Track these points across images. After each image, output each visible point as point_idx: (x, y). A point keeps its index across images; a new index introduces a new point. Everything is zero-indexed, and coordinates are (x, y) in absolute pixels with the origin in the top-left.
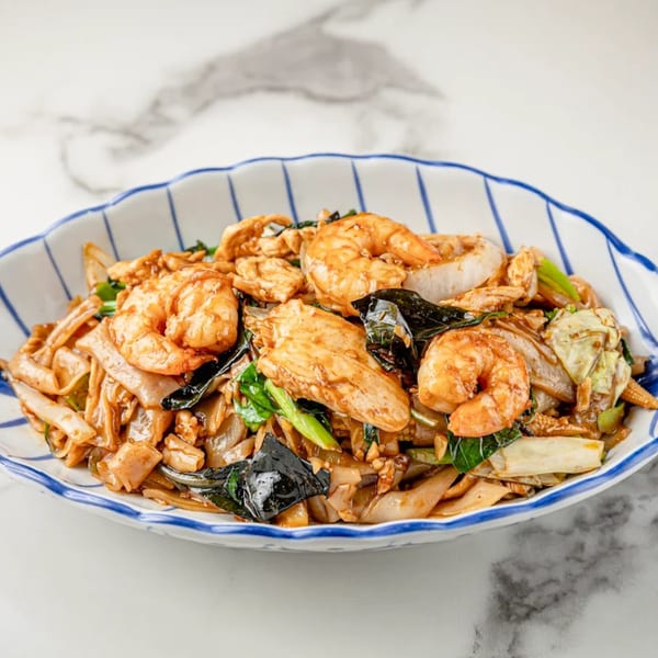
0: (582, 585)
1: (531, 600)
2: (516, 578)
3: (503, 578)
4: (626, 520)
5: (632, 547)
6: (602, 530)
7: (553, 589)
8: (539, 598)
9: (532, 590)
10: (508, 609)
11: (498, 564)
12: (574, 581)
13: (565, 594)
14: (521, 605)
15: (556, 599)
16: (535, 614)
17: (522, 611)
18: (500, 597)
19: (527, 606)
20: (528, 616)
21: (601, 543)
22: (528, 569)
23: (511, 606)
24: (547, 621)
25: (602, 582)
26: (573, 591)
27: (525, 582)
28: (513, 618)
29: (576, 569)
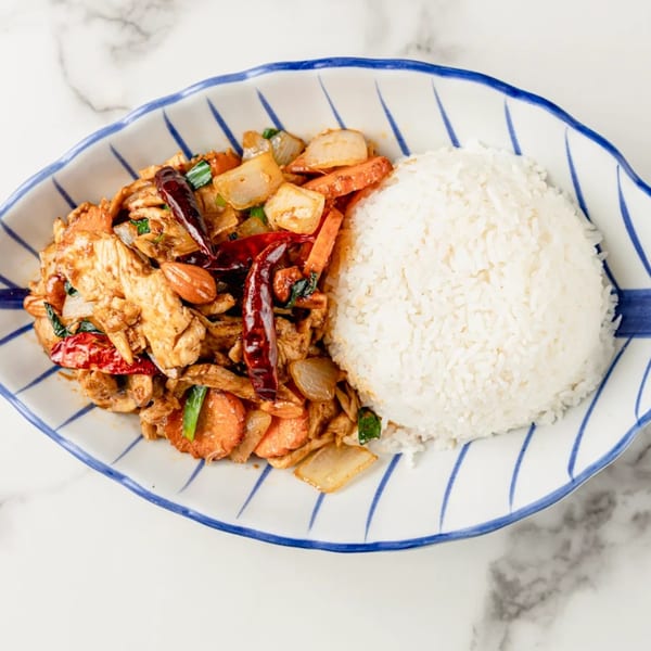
0: (565, 584)
1: (520, 600)
2: (510, 577)
3: (499, 577)
4: (609, 517)
5: (613, 545)
6: (587, 528)
7: (541, 588)
8: (529, 597)
9: (522, 590)
10: (501, 608)
11: (496, 563)
12: (558, 580)
13: (550, 593)
14: (512, 603)
15: (543, 598)
16: (524, 613)
17: (512, 610)
18: (495, 596)
19: (518, 605)
20: (517, 615)
21: (586, 541)
22: (521, 568)
23: (504, 605)
24: (534, 619)
25: (583, 580)
26: (557, 590)
27: (517, 581)
28: (506, 616)
29: (562, 567)
